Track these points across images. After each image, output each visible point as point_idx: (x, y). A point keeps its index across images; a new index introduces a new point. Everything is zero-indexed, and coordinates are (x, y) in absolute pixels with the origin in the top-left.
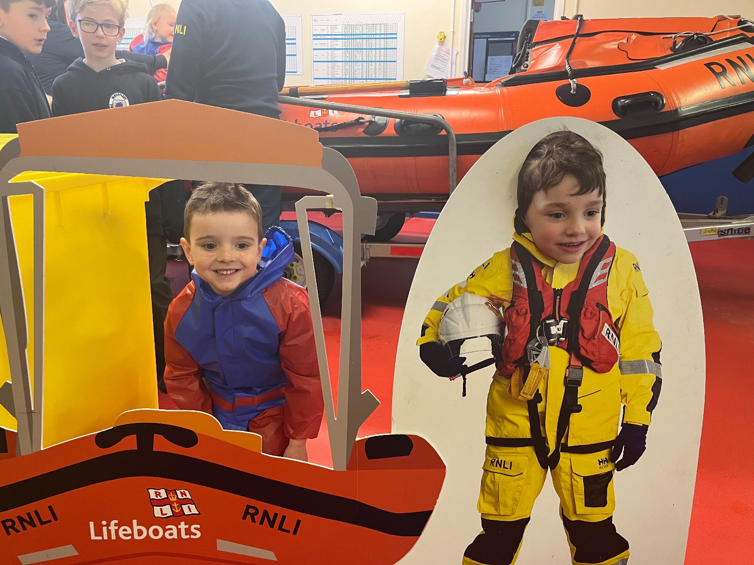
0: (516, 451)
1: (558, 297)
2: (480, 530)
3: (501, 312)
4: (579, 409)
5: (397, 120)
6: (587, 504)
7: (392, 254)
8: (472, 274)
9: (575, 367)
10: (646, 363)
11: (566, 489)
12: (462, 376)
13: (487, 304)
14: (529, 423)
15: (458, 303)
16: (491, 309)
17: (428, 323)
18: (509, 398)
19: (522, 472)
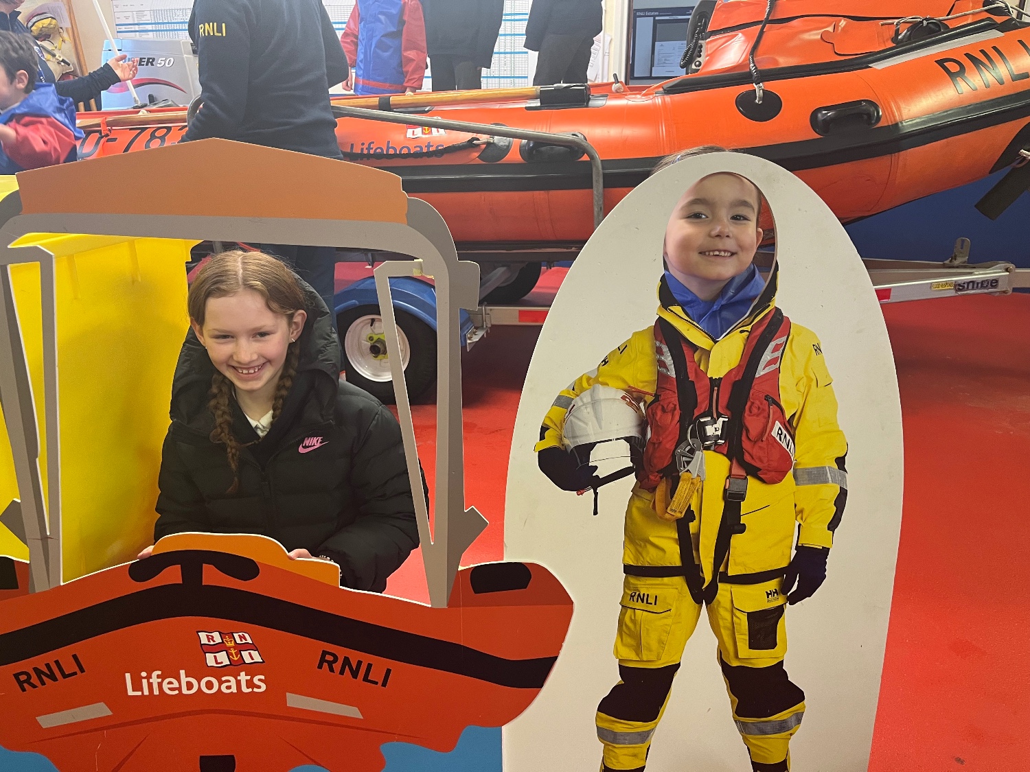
0: (662, 582)
1: (716, 388)
2: (617, 679)
3: (643, 408)
4: (742, 529)
5: (524, 141)
6: (752, 646)
7: (520, 321)
8: (604, 361)
9: (738, 477)
10: (828, 470)
11: (725, 628)
12: (592, 490)
13: (624, 398)
14: (679, 547)
15: (586, 397)
16: (630, 404)
17: (549, 423)
18: (652, 515)
19: (669, 607)
